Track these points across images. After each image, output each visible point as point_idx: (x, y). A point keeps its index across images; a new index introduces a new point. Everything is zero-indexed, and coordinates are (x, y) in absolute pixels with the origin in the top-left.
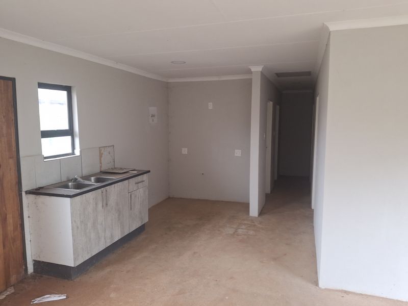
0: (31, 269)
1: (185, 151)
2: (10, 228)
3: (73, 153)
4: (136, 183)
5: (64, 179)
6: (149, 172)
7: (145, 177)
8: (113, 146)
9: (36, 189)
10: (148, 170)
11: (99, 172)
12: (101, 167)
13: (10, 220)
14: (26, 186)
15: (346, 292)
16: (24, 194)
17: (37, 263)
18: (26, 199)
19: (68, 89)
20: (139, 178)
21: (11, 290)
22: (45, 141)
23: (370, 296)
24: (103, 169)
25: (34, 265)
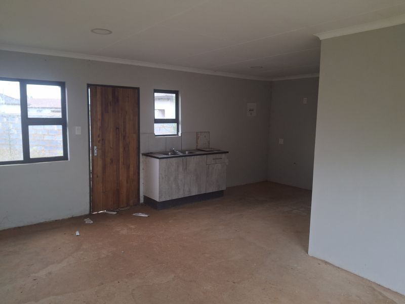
0: (142, 200)
1: (281, 141)
2: (131, 173)
3: (178, 134)
4: (214, 159)
5: (168, 150)
6: (228, 152)
7: (223, 156)
8: (209, 132)
9: (148, 153)
10: (227, 151)
11: (195, 148)
12: (197, 146)
13: (132, 169)
14: (142, 151)
15: (326, 263)
16: (141, 155)
17: (146, 198)
18: (142, 158)
19: (176, 93)
20: (218, 156)
21: (128, 208)
22: (156, 126)
23: (345, 270)
24: (198, 148)
25: (144, 199)
